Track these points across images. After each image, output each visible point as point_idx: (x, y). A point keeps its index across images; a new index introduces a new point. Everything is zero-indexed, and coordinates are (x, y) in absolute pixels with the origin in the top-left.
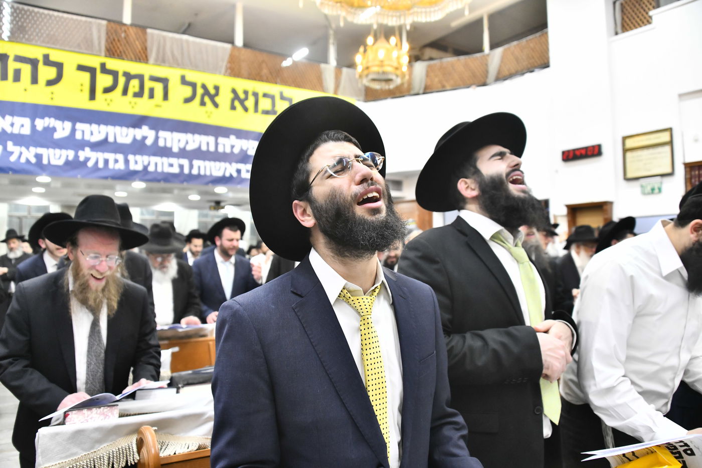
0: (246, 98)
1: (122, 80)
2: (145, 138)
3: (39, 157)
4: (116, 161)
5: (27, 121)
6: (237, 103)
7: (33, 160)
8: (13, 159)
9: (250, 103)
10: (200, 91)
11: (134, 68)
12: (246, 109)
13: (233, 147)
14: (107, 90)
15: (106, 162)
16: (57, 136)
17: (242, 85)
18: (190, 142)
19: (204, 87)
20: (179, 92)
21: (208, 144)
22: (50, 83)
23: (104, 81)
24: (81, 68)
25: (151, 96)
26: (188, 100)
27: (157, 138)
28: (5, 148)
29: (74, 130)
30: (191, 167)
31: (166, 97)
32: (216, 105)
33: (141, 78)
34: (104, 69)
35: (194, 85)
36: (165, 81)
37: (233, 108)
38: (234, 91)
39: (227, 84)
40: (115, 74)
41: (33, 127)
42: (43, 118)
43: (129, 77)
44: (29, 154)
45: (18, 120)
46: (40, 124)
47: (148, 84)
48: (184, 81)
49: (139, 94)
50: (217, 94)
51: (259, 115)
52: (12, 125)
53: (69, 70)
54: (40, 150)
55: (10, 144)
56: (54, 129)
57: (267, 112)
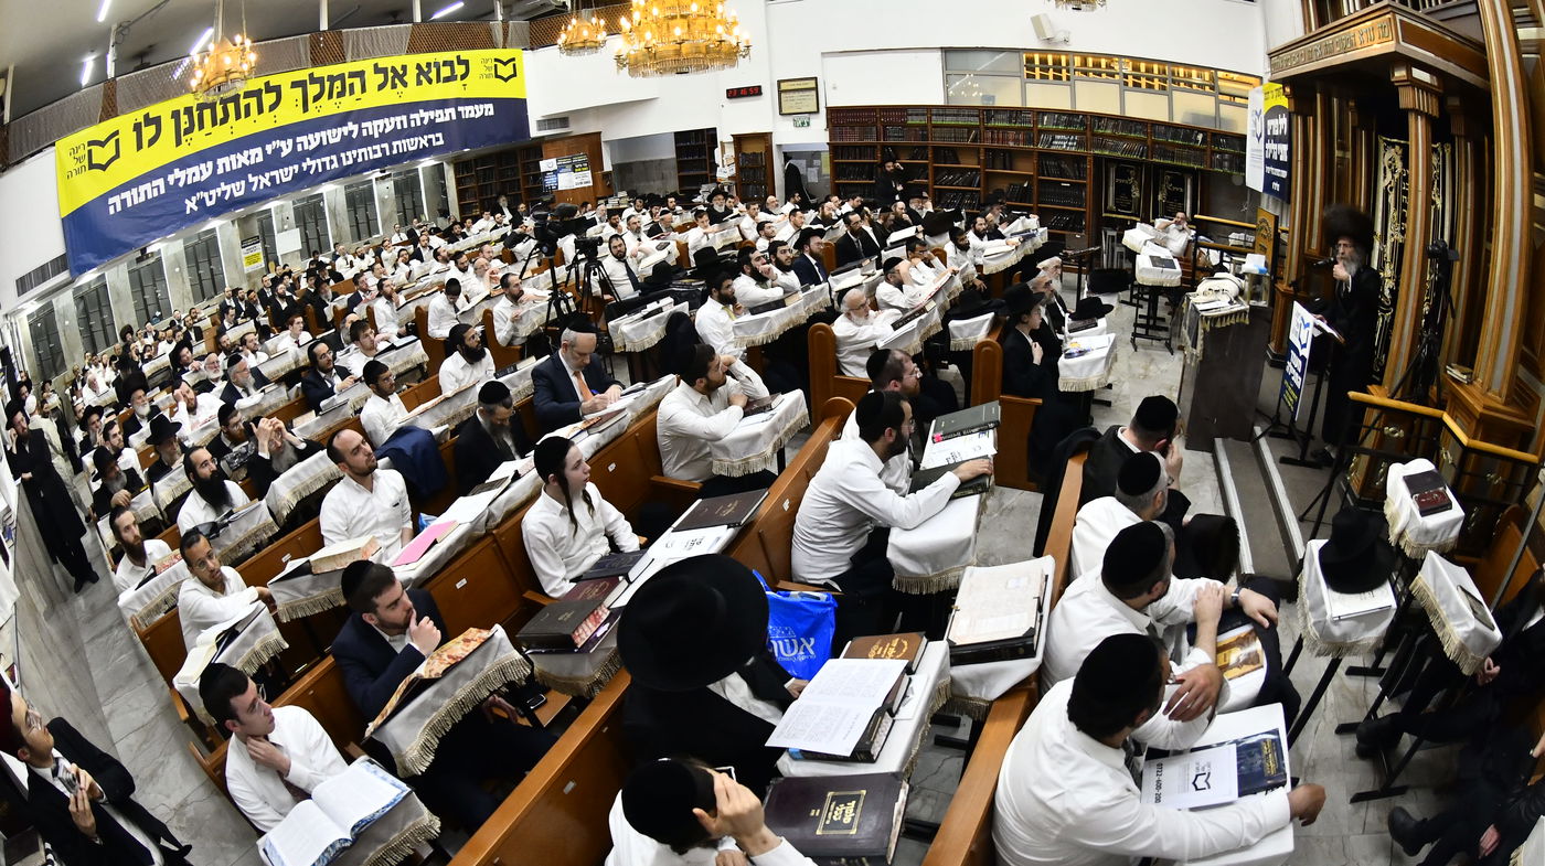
0: (430, 71)
1: (327, 84)
2: (351, 132)
3: (272, 179)
4: (331, 162)
5: (259, 150)
6: (422, 78)
7: (269, 184)
8: (254, 189)
9: (433, 75)
10: (390, 75)
11: (335, 70)
12: (430, 81)
13: (422, 119)
14: (316, 98)
15: (324, 164)
16: (283, 155)
17: (424, 58)
18: (388, 125)
19: (393, 69)
20: (374, 80)
21: (402, 122)
22: (272, 108)
23: (313, 90)
24: (295, 85)
25: (352, 92)
26: (381, 87)
27: (360, 129)
28: (247, 180)
29: (295, 144)
30: (391, 148)
31: (363, 90)
32: (405, 84)
33: (341, 77)
34: (313, 80)
35: (384, 71)
36: (360, 74)
37: (419, 83)
38: (419, 67)
39: (412, 61)
40: (320, 81)
41: (264, 152)
42: (270, 143)
43: (332, 79)
44: (265, 180)
45: (253, 152)
46: (269, 149)
47: (348, 81)
48: (377, 70)
49: (341, 94)
50: (405, 73)
51: (441, 84)
52: (249, 158)
53: (286, 91)
54: (273, 173)
55: (250, 176)
56: (280, 149)
57: (447, 80)
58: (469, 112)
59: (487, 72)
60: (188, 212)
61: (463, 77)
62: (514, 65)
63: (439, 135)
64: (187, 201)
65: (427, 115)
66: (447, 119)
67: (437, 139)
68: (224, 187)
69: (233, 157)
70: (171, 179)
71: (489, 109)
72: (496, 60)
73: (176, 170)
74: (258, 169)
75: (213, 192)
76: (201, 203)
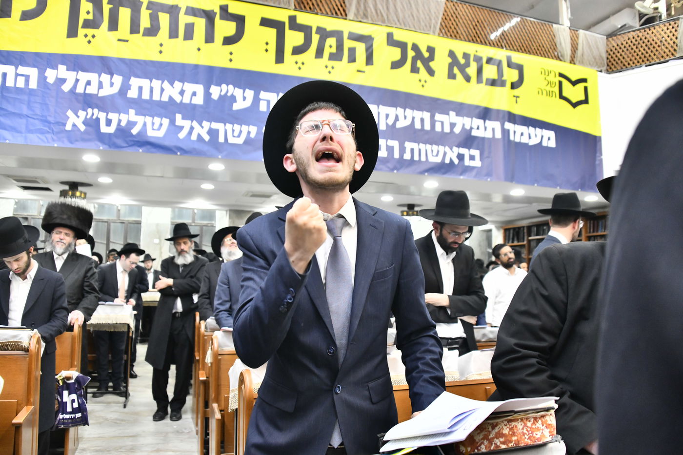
0: (467, 64)
1: (315, 38)
3: (213, 133)
5: (199, 89)
6: (456, 70)
7: (207, 138)
8: (182, 135)
9: (472, 70)
10: (411, 54)
11: (331, 23)
12: (468, 79)
13: (453, 125)
14: (297, 51)
16: (236, 107)
17: (461, 47)
18: (401, 117)
19: (415, 47)
20: (385, 54)
21: (422, 120)
22: (228, 41)
23: (294, 38)
24: (266, 22)
25: (352, 59)
26: (396, 65)
28: (172, 122)
29: (256, 100)
30: (402, 150)
31: (369, 60)
32: (431, 72)
33: (338, 35)
34: (294, 25)
35: (403, 46)
36: (367, 40)
37: (451, 76)
38: (452, 54)
39: (443, 46)
40: (306, 30)
41: (207, 95)
42: (219, 84)
43: (324, 34)
44: (202, 130)
45: (189, 87)
46: (216, 92)
47: (348, 44)
48: (391, 41)
49: (336, 56)
50: (432, 58)
51: (483, 85)
52: (182, 93)
53: (252, 25)
54: (215, 125)
55: (178, 117)
56: (233, 99)
57: (493, 83)
58: (521, 134)
59: (549, 88)
60: (69, 127)
61: (514, 86)
62: (586, 88)
63: (476, 153)
64: (70, 113)
65: (462, 123)
66: (488, 134)
67: (472, 158)
68: (132, 115)
69: (156, 84)
70: (51, 75)
71: (549, 139)
72: (561, 75)
73: (62, 68)
74: (191, 112)
75: (113, 116)
76: (92, 123)
